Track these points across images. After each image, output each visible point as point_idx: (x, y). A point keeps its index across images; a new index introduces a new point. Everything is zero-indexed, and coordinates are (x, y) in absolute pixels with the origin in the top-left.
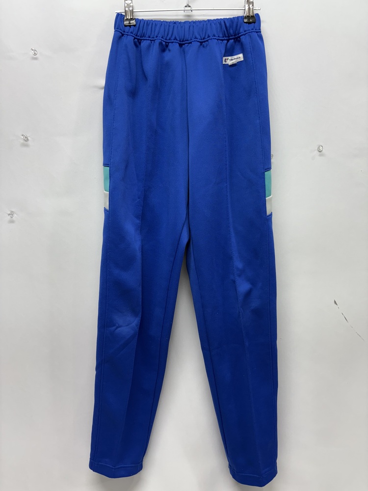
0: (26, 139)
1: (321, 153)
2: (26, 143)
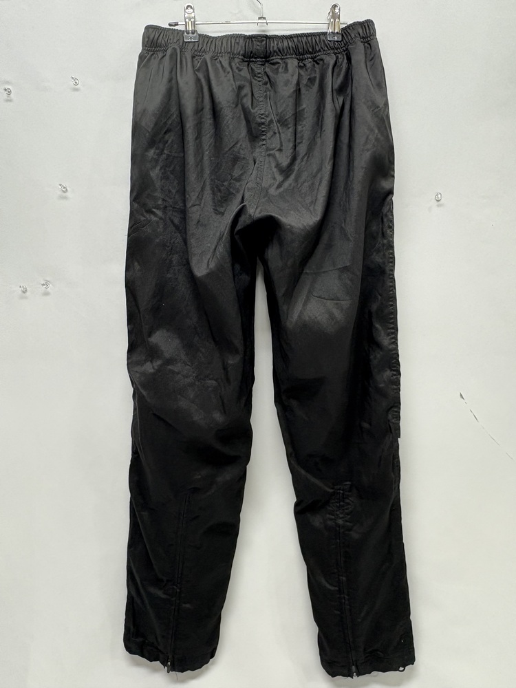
0: (65, 190)
1: (440, 203)
2: (64, 194)
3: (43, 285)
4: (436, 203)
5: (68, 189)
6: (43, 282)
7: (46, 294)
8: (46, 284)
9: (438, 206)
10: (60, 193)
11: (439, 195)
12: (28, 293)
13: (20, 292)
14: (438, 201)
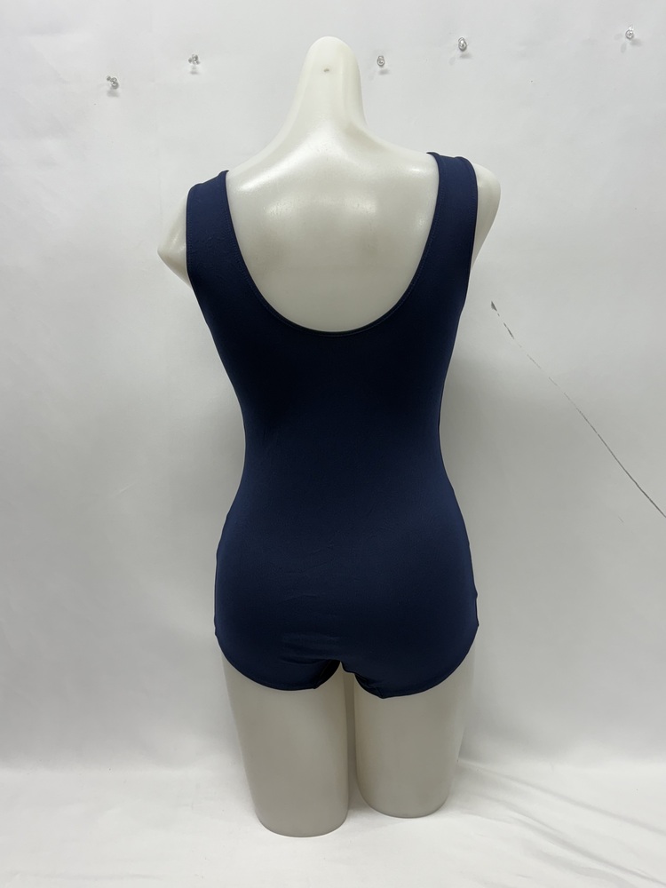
1: (464, 53)
4: (460, 54)
9: (463, 57)
11: (462, 42)
14: (463, 49)
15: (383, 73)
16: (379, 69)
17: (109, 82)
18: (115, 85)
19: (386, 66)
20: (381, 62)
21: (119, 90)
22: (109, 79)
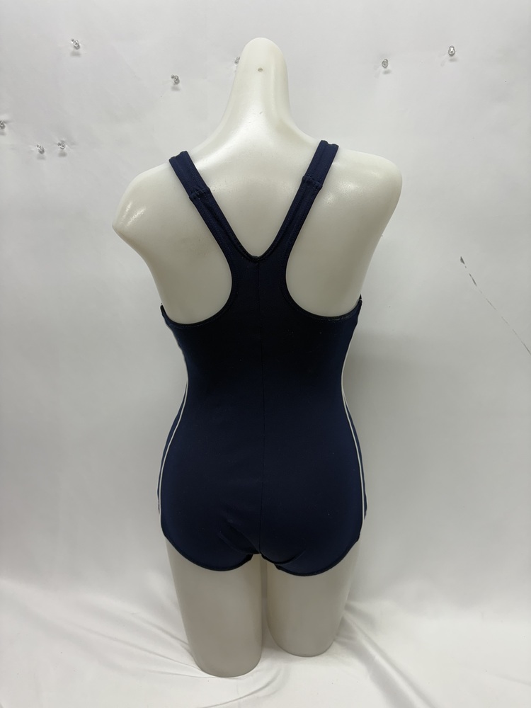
0: (77, 47)
1: (452, 57)
2: (76, 51)
3: (59, 144)
4: (450, 58)
5: (80, 44)
6: (58, 142)
7: (63, 155)
8: (62, 144)
9: (451, 60)
10: (72, 49)
11: (452, 49)
12: (45, 154)
13: (38, 153)
14: (452, 55)
15: (386, 73)
16: (383, 69)
17: (173, 80)
18: (177, 80)
19: (389, 67)
20: (385, 64)
21: (180, 85)
22: (173, 77)
